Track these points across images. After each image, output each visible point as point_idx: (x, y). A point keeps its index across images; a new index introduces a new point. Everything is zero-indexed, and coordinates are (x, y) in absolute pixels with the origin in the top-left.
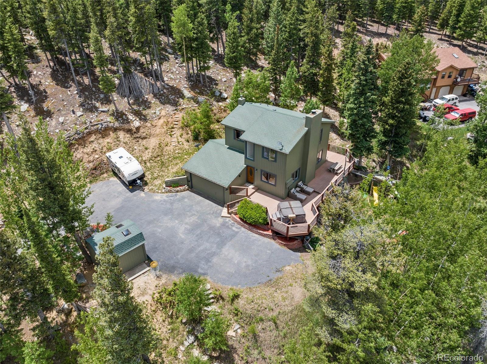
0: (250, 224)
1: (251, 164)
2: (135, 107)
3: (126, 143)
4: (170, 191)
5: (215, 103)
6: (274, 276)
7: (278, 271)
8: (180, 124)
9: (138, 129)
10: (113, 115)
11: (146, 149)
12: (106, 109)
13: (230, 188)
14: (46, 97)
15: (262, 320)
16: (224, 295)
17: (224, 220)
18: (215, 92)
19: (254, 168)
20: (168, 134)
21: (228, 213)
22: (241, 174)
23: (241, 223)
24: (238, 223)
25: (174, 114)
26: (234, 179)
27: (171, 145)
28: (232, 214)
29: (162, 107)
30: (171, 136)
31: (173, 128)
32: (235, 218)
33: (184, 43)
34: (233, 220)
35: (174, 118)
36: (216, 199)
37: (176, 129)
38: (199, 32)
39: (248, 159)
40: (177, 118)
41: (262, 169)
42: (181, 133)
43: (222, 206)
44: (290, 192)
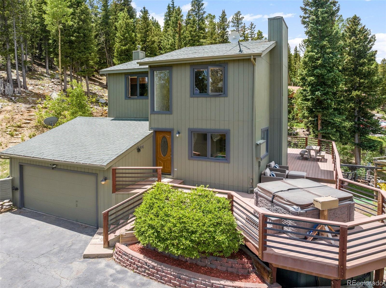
1: (165, 123)
8: (34, 123)
17: (91, 267)
18: (99, 100)
19: (171, 132)
20: (7, 133)
21: (104, 244)
22: (142, 145)
23: (146, 264)
24: (138, 267)
25: (28, 112)
26: (124, 151)
27: (7, 146)
28: (118, 244)
29: (10, 104)
30: (12, 136)
31: (19, 127)
32: (126, 254)
33: (60, 36)
34: (121, 260)
35: (26, 116)
36: (77, 221)
37: (25, 129)
38: (82, 21)
39: (158, 113)
40: (32, 115)
41: (191, 127)
42: (32, 134)
43: (91, 234)
44: (264, 175)
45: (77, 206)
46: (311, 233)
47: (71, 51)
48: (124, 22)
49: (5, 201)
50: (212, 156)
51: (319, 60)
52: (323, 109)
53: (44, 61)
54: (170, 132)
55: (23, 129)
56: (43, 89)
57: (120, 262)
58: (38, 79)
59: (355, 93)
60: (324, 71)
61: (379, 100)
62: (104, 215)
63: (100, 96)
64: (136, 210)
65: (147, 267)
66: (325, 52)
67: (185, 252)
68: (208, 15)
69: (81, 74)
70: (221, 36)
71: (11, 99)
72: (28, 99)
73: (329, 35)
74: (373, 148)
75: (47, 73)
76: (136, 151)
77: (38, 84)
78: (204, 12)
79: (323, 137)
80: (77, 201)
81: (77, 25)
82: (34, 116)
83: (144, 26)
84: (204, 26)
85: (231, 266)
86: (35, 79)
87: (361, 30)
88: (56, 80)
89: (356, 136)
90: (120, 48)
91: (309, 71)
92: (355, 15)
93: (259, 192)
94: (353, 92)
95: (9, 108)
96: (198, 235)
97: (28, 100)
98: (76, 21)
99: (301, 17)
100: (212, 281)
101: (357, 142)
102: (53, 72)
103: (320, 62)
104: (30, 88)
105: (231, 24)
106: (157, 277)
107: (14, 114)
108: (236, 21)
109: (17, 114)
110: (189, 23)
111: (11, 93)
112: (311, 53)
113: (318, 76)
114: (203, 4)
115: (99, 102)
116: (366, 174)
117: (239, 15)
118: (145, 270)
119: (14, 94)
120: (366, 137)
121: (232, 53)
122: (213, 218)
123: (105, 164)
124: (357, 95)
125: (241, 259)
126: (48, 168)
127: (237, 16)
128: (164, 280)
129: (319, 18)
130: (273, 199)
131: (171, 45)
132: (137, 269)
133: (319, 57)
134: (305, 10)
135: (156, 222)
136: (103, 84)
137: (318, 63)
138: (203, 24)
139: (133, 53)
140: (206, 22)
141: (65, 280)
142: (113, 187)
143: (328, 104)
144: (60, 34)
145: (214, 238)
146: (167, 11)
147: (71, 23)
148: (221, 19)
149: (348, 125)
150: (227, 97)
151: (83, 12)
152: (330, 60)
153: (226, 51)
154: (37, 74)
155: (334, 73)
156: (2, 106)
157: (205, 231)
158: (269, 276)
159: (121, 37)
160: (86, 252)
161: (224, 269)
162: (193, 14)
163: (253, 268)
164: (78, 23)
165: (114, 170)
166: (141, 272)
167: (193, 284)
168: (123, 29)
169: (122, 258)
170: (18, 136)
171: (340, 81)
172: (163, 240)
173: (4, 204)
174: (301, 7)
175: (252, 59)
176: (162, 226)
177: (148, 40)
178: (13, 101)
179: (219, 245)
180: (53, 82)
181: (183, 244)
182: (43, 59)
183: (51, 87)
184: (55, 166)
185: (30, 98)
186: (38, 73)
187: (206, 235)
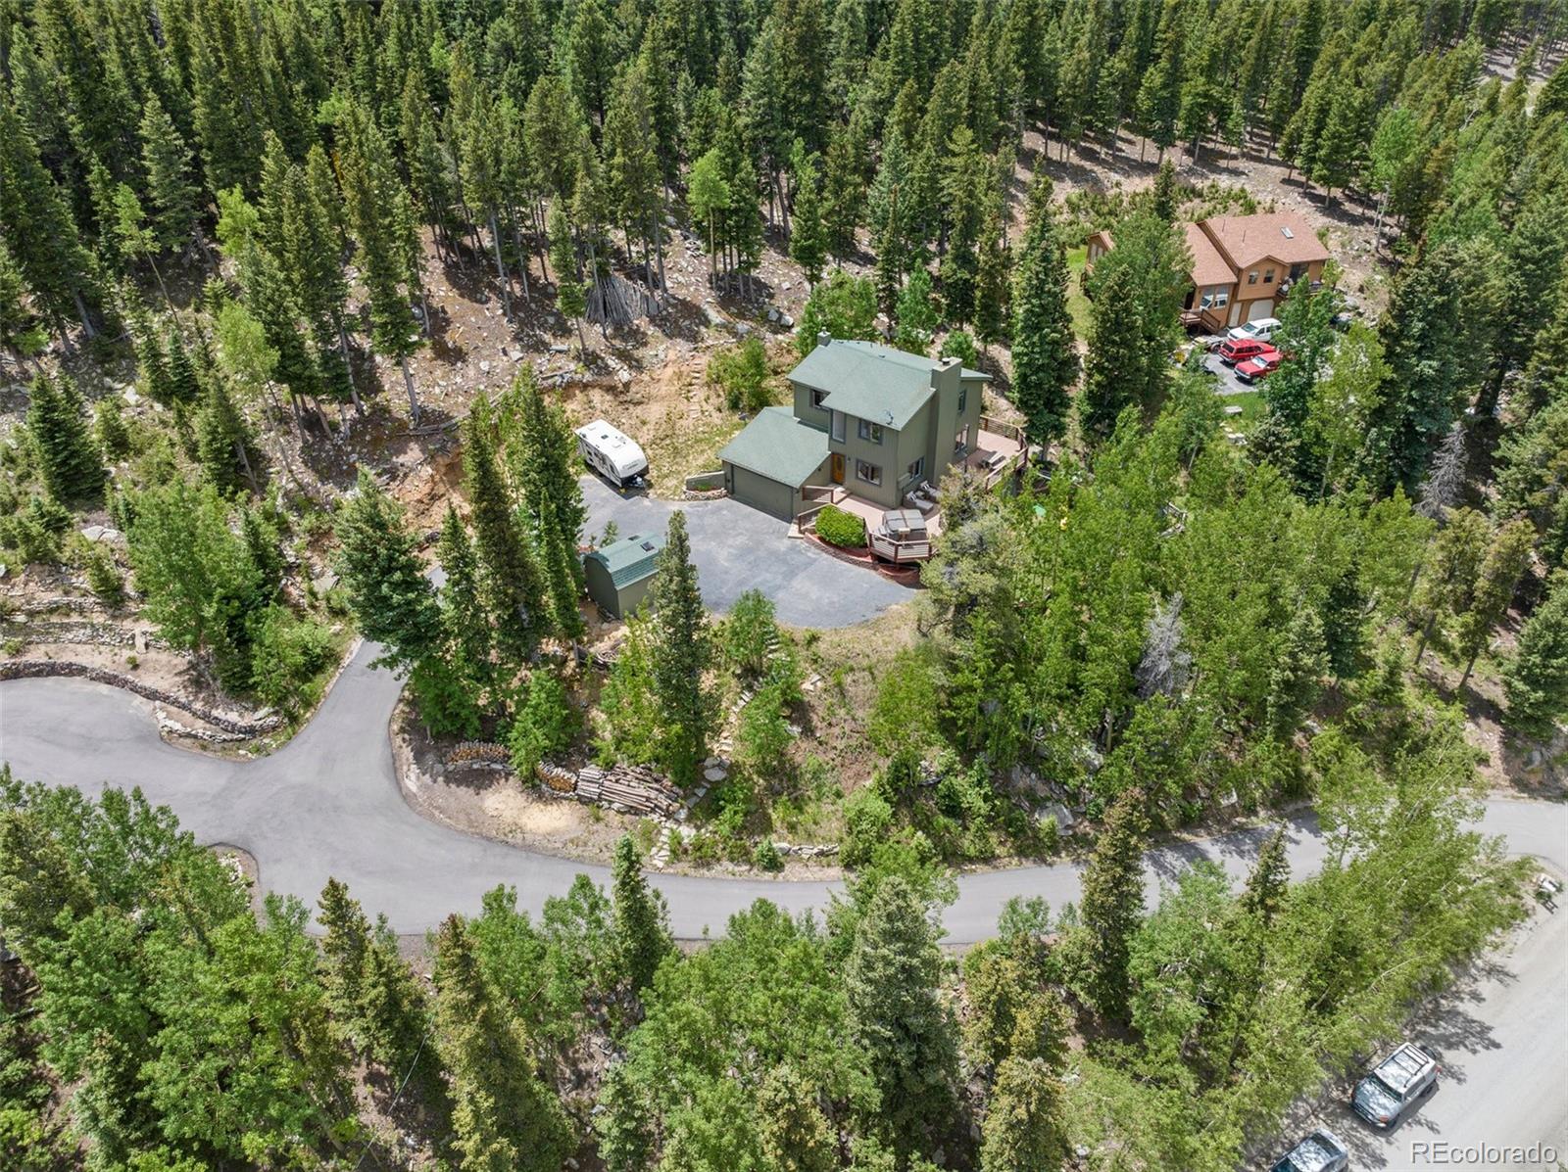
0: (836, 546)
1: (840, 449)
2: (618, 343)
3: (605, 412)
4: (695, 498)
5: (769, 335)
6: (873, 616)
7: (879, 610)
8: (704, 378)
9: (627, 385)
10: (577, 358)
11: (644, 423)
12: (565, 347)
13: (803, 488)
14: (448, 322)
15: (852, 669)
16: (797, 637)
25: (692, 358)
30: (688, 400)
32: (810, 539)
35: (692, 365)
40: (698, 365)
41: (858, 457)
72: (680, 324)
77: (672, 265)
142: (802, 497)
183: (691, 269)
185: (682, 321)
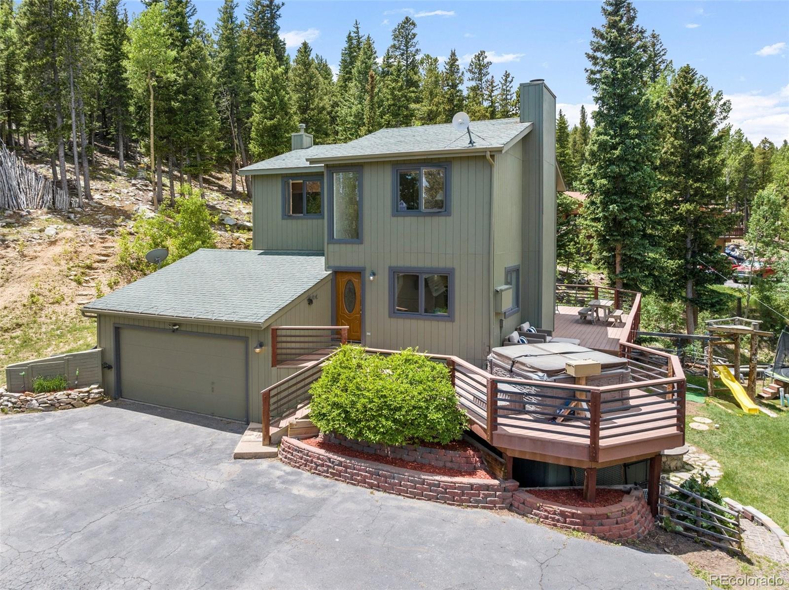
1: (352, 258)
4: (22, 408)
8: (115, 262)
17: (247, 468)
18: (223, 220)
19: (360, 273)
20: (70, 278)
21: (264, 440)
22: (315, 294)
23: (330, 461)
24: (318, 466)
25: (102, 241)
26: (288, 302)
27: (73, 302)
28: (285, 438)
29: (69, 226)
30: (79, 283)
31: (90, 267)
32: (299, 450)
33: (152, 101)
34: (291, 459)
35: (99, 247)
36: (213, 414)
37: (100, 271)
38: (192, 72)
39: (340, 242)
40: (109, 247)
41: (394, 264)
42: (113, 280)
43: (238, 431)
44: (509, 341)
45: (213, 391)
46: (563, 410)
47: (171, 128)
48: (269, 74)
49: (92, 386)
50: (426, 311)
51: (617, 149)
52: (623, 235)
53: (113, 144)
54: (358, 273)
55: (96, 271)
56: (120, 199)
57: (290, 462)
58: (108, 179)
59: (684, 207)
60: (625, 169)
61: (730, 219)
62: (263, 396)
63: (224, 212)
64: (312, 386)
65: (330, 464)
66: (628, 135)
67: (385, 438)
68: (425, 57)
69: (191, 170)
70: (448, 99)
71: (69, 218)
72: (96, 217)
73: (635, 105)
74: (718, 307)
75: (121, 167)
76: (306, 302)
77: (109, 189)
78: (417, 50)
79: (625, 286)
80: (213, 383)
81: (182, 80)
82: (112, 249)
83: (305, 79)
84: (416, 78)
85: (450, 460)
86: (100, 179)
87: (697, 92)
88: (139, 181)
89: (690, 285)
90: (263, 122)
91: (600, 167)
92: (688, 65)
93: (494, 359)
94: (681, 206)
95: (69, 234)
96: (403, 413)
97: (97, 219)
98: (181, 73)
99: (587, 71)
100: (423, 477)
101: (690, 296)
102: (131, 166)
103: (617, 152)
104: (97, 196)
105: (468, 75)
106: (346, 476)
107: (79, 245)
108: (476, 70)
109: (83, 245)
110: (388, 72)
111: (65, 206)
112: (602, 137)
113: (614, 177)
114: (414, 35)
115: (225, 225)
116: (703, 352)
117: (483, 59)
118: (328, 469)
119: (71, 208)
120: (706, 287)
121: (458, 146)
122: (424, 389)
123: (262, 321)
124: (688, 211)
125: (465, 451)
126: (164, 331)
127: (479, 60)
128: (356, 480)
129: (617, 74)
130: (512, 366)
131: (356, 116)
132: (316, 469)
133: (617, 143)
134: (594, 58)
135: (344, 399)
136: (226, 188)
137: (614, 154)
138: (416, 74)
139: (293, 138)
140: (421, 70)
141: (213, 483)
142: (272, 357)
143: (632, 226)
144: (152, 97)
145: (426, 416)
146: (347, 46)
147: (172, 76)
148: (447, 67)
149: (673, 265)
150: (450, 216)
151: (194, 54)
152: (635, 149)
153: (449, 140)
154: (103, 170)
155: (642, 173)
156: (58, 231)
157: (414, 408)
158: (501, 469)
159: (264, 101)
160: (238, 450)
161: (441, 464)
162: (397, 53)
163: (482, 463)
164: (186, 75)
165: (275, 331)
166: (323, 472)
167: (397, 481)
168: (267, 87)
169: (292, 455)
170: (90, 285)
171: (653, 187)
172: (353, 423)
173: (92, 391)
174: (586, 54)
175: (488, 157)
176: (353, 404)
177: (312, 106)
178: (72, 220)
179: (432, 427)
180: (134, 185)
181: (383, 426)
182: (111, 139)
183: (133, 194)
184: (177, 327)
185: (100, 215)
186: (105, 167)
187: (415, 412)
